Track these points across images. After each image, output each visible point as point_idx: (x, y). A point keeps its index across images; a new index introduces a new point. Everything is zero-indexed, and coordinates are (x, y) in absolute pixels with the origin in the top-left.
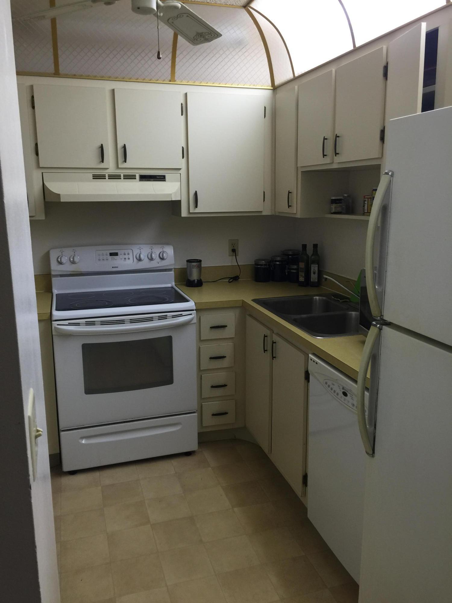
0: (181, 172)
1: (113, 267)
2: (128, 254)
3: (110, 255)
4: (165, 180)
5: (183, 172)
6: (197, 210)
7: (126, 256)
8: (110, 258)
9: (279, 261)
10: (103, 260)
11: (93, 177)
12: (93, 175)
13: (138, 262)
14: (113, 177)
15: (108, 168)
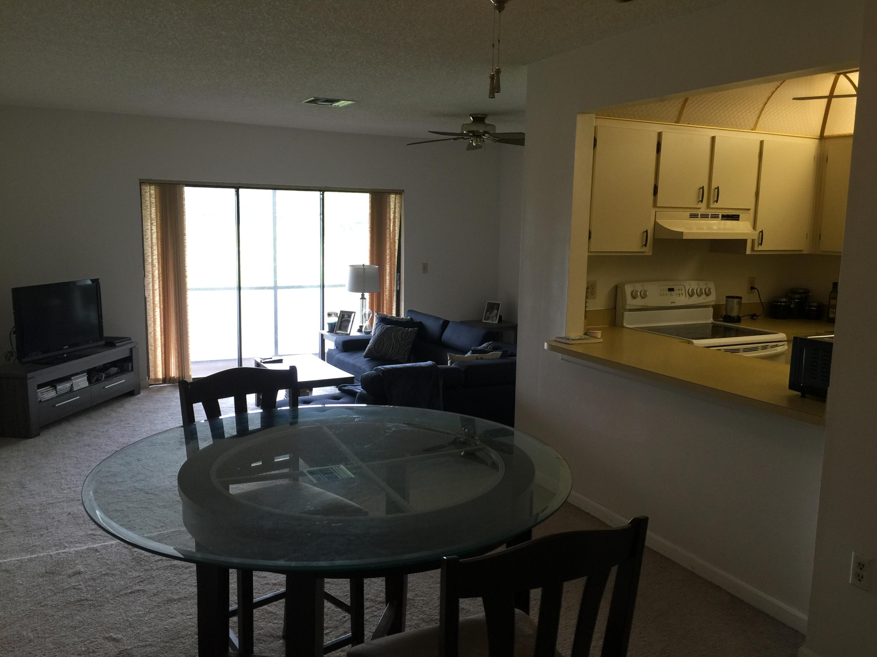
0: (750, 212)
1: (671, 303)
2: (682, 290)
3: (669, 291)
4: (738, 220)
5: (752, 211)
6: (760, 248)
7: (680, 292)
8: (668, 293)
9: (797, 299)
10: (664, 295)
11: (690, 216)
12: (690, 214)
13: (690, 298)
14: (704, 216)
15: (700, 208)
